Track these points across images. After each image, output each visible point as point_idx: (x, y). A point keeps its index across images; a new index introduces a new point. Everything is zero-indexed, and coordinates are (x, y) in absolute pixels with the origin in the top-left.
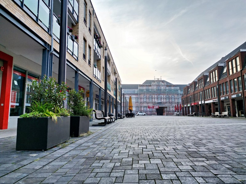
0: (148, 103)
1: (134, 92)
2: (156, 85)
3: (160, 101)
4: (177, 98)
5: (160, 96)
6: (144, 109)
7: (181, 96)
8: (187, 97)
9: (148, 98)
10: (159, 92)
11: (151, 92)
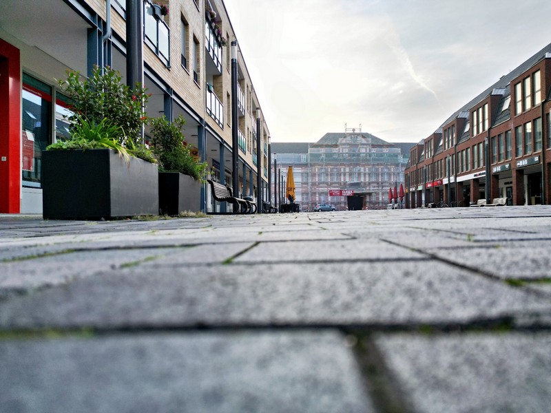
0: (328, 185)
1: (299, 159)
2: (348, 144)
3: (355, 181)
4: (394, 174)
5: (356, 170)
6: (320, 199)
7: (404, 169)
8: (417, 170)
9: (330, 175)
10: (355, 160)
11: (336, 160)
